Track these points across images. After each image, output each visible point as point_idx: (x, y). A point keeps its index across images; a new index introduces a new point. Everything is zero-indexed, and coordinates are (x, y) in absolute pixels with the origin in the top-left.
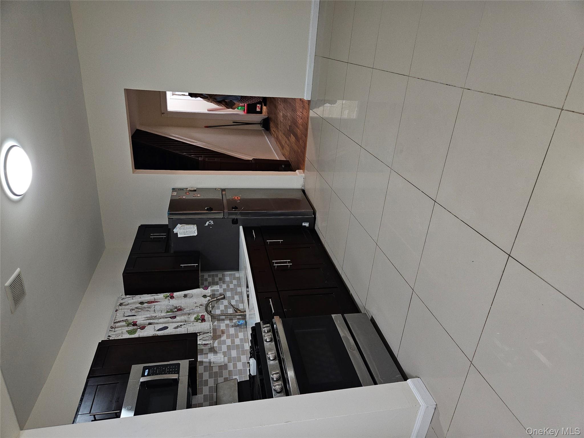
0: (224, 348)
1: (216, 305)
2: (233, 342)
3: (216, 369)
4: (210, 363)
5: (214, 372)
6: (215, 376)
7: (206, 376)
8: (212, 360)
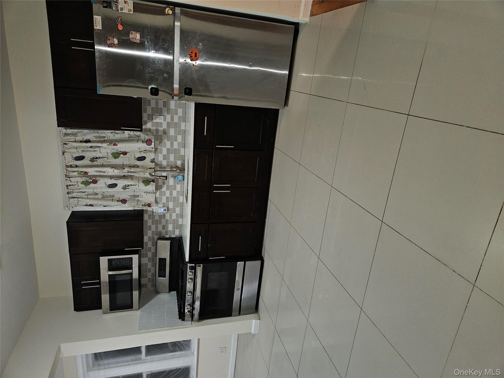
0: (164, 200)
1: (159, 147)
2: (171, 194)
3: (157, 218)
4: (153, 212)
5: (156, 220)
6: (156, 223)
7: (150, 223)
8: (154, 211)
